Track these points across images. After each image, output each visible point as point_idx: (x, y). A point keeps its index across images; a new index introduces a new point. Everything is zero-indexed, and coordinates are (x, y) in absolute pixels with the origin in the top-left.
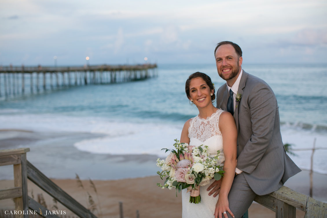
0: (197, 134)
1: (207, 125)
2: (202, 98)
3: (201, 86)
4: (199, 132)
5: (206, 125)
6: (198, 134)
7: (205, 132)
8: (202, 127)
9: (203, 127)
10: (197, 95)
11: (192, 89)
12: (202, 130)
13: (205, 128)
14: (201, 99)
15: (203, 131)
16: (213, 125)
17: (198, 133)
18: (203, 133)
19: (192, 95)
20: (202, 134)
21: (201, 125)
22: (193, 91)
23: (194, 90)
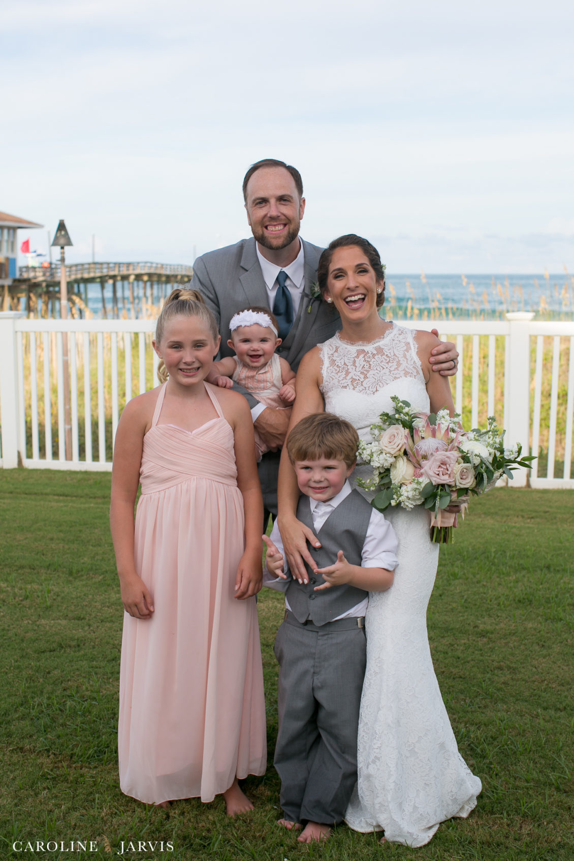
0: (352, 378)
1: (376, 357)
2: (357, 295)
3: (358, 265)
4: (354, 373)
5: (374, 355)
6: (353, 380)
7: (371, 372)
8: (360, 361)
9: (365, 360)
10: (347, 287)
11: (334, 270)
12: (363, 367)
13: (371, 363)
14: (354, 296)
15: (368, 371)
16: (395, 355)
17: (354, 377)
18: (368, 375)
19: (333, 285)
20: (366, 377)
21: (357, 357)
22: (337, 277)
23: (340, 274)
